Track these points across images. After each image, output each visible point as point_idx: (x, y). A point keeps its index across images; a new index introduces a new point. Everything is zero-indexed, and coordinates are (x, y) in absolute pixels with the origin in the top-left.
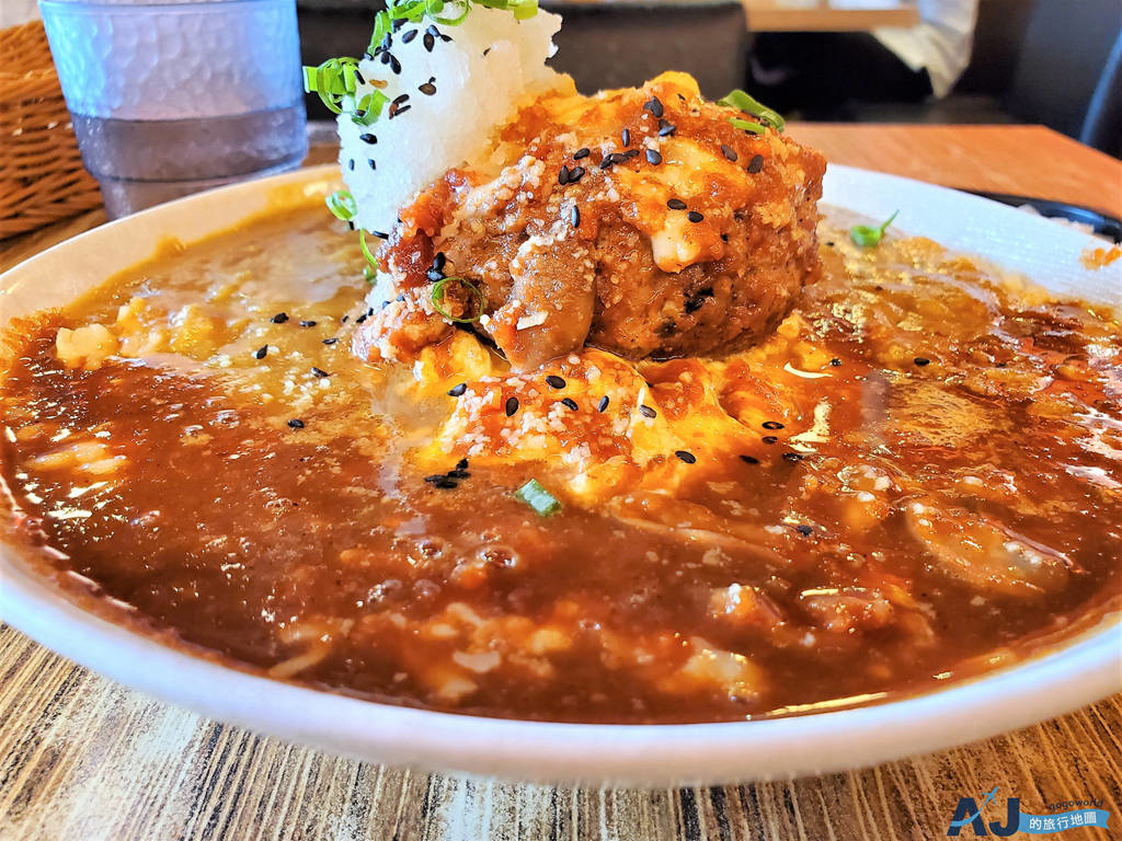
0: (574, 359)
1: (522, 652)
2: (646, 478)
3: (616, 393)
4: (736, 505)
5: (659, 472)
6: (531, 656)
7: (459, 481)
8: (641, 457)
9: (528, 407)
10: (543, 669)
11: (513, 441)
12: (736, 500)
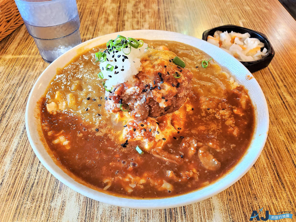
0: (145, 121)
1: (139, 184)
2: (158, 144)
3: (152, 127)
4: (172, 150)
5: (160, 143)
6: (140, 184)
7: (126, 145)
8: (157, 140)
9: (138, 131)
10: (142, 187)
11: (135, 137)
12: (172, 149)
